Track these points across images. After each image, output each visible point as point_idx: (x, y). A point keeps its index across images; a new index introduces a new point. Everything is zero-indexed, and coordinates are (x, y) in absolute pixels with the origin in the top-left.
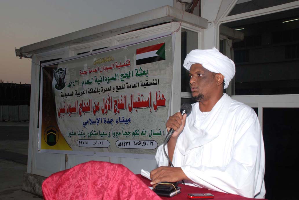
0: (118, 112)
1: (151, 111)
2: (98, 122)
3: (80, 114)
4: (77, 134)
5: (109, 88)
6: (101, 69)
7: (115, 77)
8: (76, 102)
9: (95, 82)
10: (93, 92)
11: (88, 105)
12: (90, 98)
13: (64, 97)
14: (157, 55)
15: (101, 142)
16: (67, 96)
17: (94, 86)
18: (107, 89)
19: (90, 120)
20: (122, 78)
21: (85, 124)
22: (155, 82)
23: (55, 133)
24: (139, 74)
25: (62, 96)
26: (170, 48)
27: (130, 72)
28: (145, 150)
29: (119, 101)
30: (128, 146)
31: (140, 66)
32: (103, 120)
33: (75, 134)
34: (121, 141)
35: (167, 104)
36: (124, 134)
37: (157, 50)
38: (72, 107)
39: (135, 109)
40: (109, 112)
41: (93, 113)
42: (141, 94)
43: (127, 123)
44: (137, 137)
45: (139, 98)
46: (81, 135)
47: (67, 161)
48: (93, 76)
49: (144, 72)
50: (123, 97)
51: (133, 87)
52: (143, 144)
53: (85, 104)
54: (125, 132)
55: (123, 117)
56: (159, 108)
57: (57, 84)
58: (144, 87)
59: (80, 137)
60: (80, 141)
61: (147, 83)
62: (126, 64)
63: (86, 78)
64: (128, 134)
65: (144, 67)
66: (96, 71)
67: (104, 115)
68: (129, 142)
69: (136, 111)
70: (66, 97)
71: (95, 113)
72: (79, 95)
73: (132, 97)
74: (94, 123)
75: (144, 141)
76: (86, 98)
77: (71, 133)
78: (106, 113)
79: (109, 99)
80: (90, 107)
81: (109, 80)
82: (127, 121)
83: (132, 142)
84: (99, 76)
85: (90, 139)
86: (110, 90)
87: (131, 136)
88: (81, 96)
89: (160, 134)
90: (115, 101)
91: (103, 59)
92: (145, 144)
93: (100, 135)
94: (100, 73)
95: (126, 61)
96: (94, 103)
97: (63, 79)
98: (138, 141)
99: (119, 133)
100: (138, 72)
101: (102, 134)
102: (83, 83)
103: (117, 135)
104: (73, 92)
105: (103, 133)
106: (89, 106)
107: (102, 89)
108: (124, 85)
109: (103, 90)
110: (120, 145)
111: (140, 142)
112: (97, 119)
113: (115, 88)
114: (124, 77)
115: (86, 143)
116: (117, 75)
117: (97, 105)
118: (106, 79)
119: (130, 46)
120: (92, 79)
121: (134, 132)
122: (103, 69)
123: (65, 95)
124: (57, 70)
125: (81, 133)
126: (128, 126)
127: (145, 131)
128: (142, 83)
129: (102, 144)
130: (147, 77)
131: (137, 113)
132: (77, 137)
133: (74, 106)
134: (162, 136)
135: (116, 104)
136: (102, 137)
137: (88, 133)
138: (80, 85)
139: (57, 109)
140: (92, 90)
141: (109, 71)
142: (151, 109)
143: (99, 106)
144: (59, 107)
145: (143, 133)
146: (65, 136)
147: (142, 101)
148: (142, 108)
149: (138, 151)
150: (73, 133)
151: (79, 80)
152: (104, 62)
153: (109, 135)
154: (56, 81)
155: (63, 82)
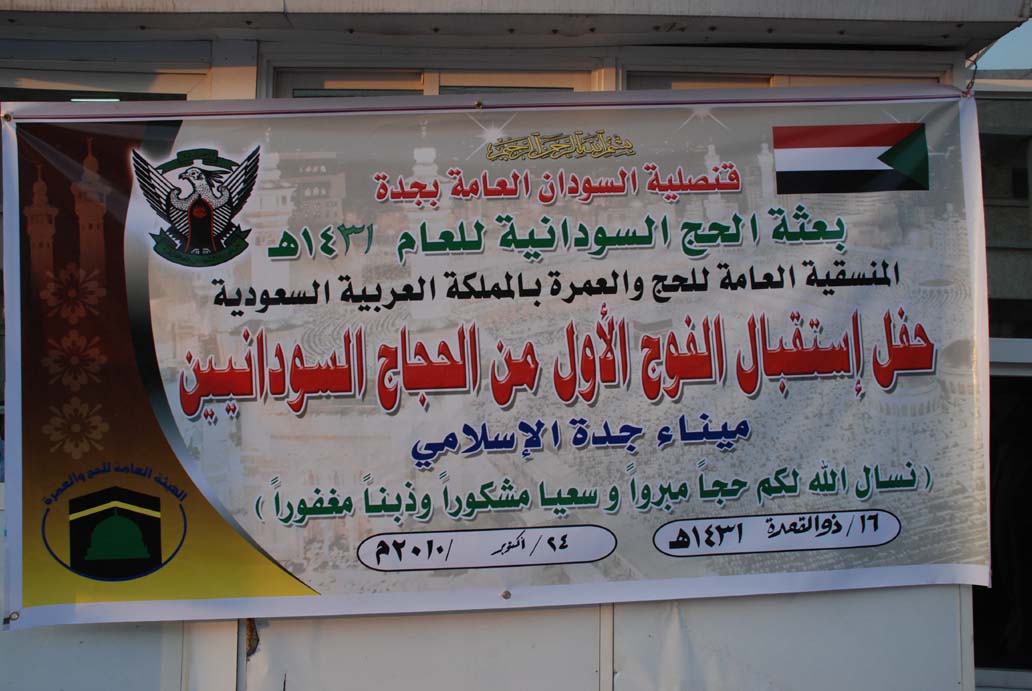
0: (672, 393)
1: (859, 390)
4: (358, 505)
5: (601, 282)
6: (545, 186)
7: (642, 233)
8: (352, 341)
9: (505, 242)
10: (484, 294)
11: (449, 356)
12: (462, 322)
13: (242, 307)
15: (552, 539)
16: (267, 301)
17: (494, 263)
18: (589, 282)
19: (468, 430)
20: (690, 242)
21: (426, 455)
22: (880, 275)
23: (157, 509)
24: (790, 230)
25: (222, 300)
27: (737, 220)
28: (835, 552)
29: (673, 340)
30: (731, 542)
31: (792, 201)
32: (568, 433)
33: (337, 507)
34: (688, 526)
35: (941, 363)
36: (704, 494)
38: (315, 359)
39: (778, 380)
40: (604, 392)
41: (488, 395)
42: (807, 317)
43: (730, 440)
44: (789, 501)
45: (798, 336)
46: (396, 508)
48: (486, 216)
49: (820, 225)
50: (700, 328)
51: (756, 286)
52: (824, 527)
53: (421, 350)
54: (716, 483)
55: (704, 417)
56: (900, 379)
57: (173, 230)
58: (828, 288)
59: (384, 523)
61: (843, 273)
62: (712, 180)
64: (733, 492)
65: (821, 207)
66: (506, 190)
67: (569, 406)
68: (740, 526)
69: (782, 389)
70: (259, 306)
71: (502, 394)
72: (373, 305)
73: (757, 328)
74: (508, 443)
75: (828, 516)
76: (433, 321)
77: (302, 502)
78: (587, 396)
79: (606, 329)
80: (469, 366)
81: (603, 241)
82: (732, 435)
84: (528, 216)
85: (467, 524)
86: (613, 290)
87: (750, 499)
89: (910, 483)
90: (649, 343)
91: (557, 138)
92: (834, 528)
93: (545, 502)
94: (537, 207)
95: (715, 170)
96: (500, 348)
97: (227, 211)
98: (795, 518)
99: (675, 489)
100: (784, 225)
101: (560, 500)
102: (408, 242)
103: (667, 496)
104: (316, 285)
105: (564, 495)
106: (457, 357)
107: (557, 283)
108: (705, 273)
109: (566, 285)
110: (682, 542)
111: (805, 522)
112: (524, 427)
113: (648, 285)
114: (700, 239)
115: (439, 550)
116: (656, 223)
117: (518, 357)
118: (581, 235)
119: (728, 107)
120: (479, 227)
121: (767, 481)
122: (557, 188)
123: (246, 295)
124: (173, 156)
125: (392, 501)
126: (736, 453)
127: (833, 474)
128: (815, 273)
129: (563, 547)
130: (840, 248)
131: (786, 397)
132: (355, 524)
133: (334, 359)
134: (923, 490)
135: (654, 355)
136: (563, 511)
137: (452, 497)
138: (385, 252)
139: (173, 371)
140: (476, 284)
141: (600, 200)
142: (859, 383)
143: (537, 364)
144: (195, 358)
145: (822, 482)
146: (248, 522)
147: (818, 348)
148: (812, 379)
149: (795, 560)
150: (326, 504)
151: (370, 228)
152: (569, 155)
153: (612, 503)
154: (159, 213)
155: (230, 225)
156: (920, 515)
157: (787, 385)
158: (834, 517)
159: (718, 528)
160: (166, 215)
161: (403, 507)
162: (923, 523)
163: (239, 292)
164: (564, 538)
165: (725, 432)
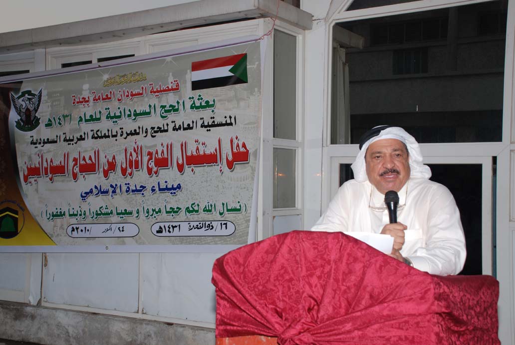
0: (156, 173)
1: (221, 171)
2: (114, 192)
3: (75, 176)
4: (67, 214)
5: (135, 130)
6: (119, 96)
7: (148, 110)
8: (66, 156)
9: (107, 118)
10: (101, 137)
11: (92, 161)
12: (95, 148)
13: (38, 145)
14: (231, 74)
15: (119, 228)
16: (45, 143)
17: (105, 126)
18: (131, 131)
19: (96, 187)
20: (163, 113)
21: (85, 196)
22: (229, 122)
23: (17, 215)
24: (196, 105)
25: (33, 143)
26: (257, 63)
27: (178, 103)
28: (211, 238)
29: (157, 153)
30: (176, 232)
31: (198, 92)
32: (124, 188)
33: (61, 215)
34: (162, 225)
35: (251, 158)
36: (167, 212)
37: (232, 66)
38: (56, 163)
39: (190, 167)
40: (135, 173)
41: (102, 174)
42: (201, 141)
43: (174, 191)
44: (196, 216)
45: (198, 149)
46: (76, 215)
47: (46, 265)
48: (102, 108)
49: (207, 102)
50: (166, 147)
51: (185, 129)
52: (207, 227)
53: (84, 159)
54: (171, 208)
55: (166, 182)
56: (236, 166)
57: (21, 119)
58: (208, 128)
59: (73, 220)
60: (73, 228)
61: (214, 122)
62: (170, 88)
63: (89, 110)
64: (177, 212)
65: (208, 94)
66: (108, 98)
67: (125, 178)
68: (179, 225)
69: (192, 170)
70: (42, 144)
71: (106, 174)
72: (71, 143)
73: (183, 146)
74: (107, 192)
75: (209, 223)
76: (87, 148)
77: (53, 213)
78: (130, 174)
79: (136, 149)
80: (97, 164)
81: (136, 115)
82: (175, 189)
83: (185, 226)
84: (114, 107)
85: (96, 222)
86: (138, 134)
87: (182, 215)
88: (76, 143)
89: (239, 210)
90: (150, 154)
91: (123, 76)
92: (211, 227)
93: (118, 214)
94: (117, 103)
95: (172, 83)
96: (106, 157)
97: (34, 112)
98: (198, 223)
99: (157, 210)
100: (194, 103)
101: (121, 213)
102: (81, 120)
103: (155, 212)
104: (57, 136)
105: (123, 211)
106: (94, 161)
107: (122, 132)
108: (167, 125)
109: (124, 133)
110: (160, 231)
111: (201, 225)
112: (112, 186)
114: (166, 111)
115: (88, 230)
116: (153, 106)
117: (110, 160)
118: (129, 113)
119: (178, 56)
120: (100, 112)
121: (188, 208)
122: (123, 95)
123: (39, 141)
124: (20, 94)
125: (76, 213)
126: (177, 197)
127: (211, 206)
128: (203, 123)
129: (123, 231)
130: (213, 111)
131: (194, 174)
132: (67, 219)
133: (61, 162)
134: (244, 213)
135: (150, 159)
136: (123, 217)
137: (91, 212)
138: (75, 123)
139: (21, 167)
140: (99, 134)
141: (135, 99)
142: (221, 167)
143: (116, 163)
144: (27, 163)
145: (207, 209)
146: (39, 219)
147: (205, 154)
148: (203, 166)
149: (197, 240)
150: (59, 214)
151: (71, 115)
152: (126, 82)
153: (137, 215)
154: (18, 114)
155: (35, 116)
156: (242, 224)
157: (194, 169)
158: (211, 223)
159: (172, 226)
160: (19, 114)
161: (79, 215)
162: (243, 227)
163: (37, 140)
164: (123, 228)
165: (173, 188)
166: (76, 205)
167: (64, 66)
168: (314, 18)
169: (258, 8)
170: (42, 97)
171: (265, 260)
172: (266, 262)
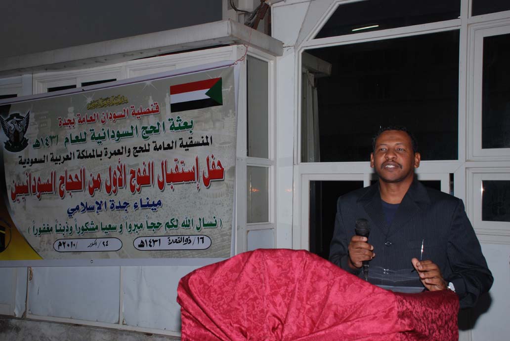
0: (138, 190)
1: (198, 188)
2: (99, 208)
3: (62, 194)
4: (54, 229)
5: (119, 150)
6: (103, 117)
7: (130, 131)
8: (53, 175)
9: (92, 138)
10: (87, 157)
11: (78, 179)
12: (81, 167)
13: (26, 165)
14: (208, 97)
15: (104, 242)
16: (32, 162)
17: (90, 146)
18: (115, 151)
19: (82, 204)
20: (144, 134)
21: (71, 212)
22: (205, 141)
23: (4, 231)
24: (176, 126)
25: (21, 163)
26: (231, 87)
27: (158, 124)
28: (189, 251)
29: (139, 171)
30: (156, 246)
31: (177, 114)
32: (109, 205)
33: (49, 230)
34: (144, 239)
35: (226, 176)
36: (148, 227)
37: (208, 90)
38: (44, 181)
39: (170, 184)
40: (119, 190)
41: (87, 192)
42: (180, 160)
43: (155, 207)
44: (175, 231)
45: (177, 167)
46: (63, 231)
47: (31, 279)
48: (87, 130)
49: (186, 123)
50: (147, 166)
51: (165, 149)
52: (186, 241)
53: (70, 177)
54: (152, 223)
55: (148, 199)
56: (212, 183)
57: (10, 141)
58: (187, 148)
59: (60, 236)
60: (60, 242)
61: (192, 142)
62: (151, 110)
63: (74, 131)
64: (157, 227)
65: (186, 116)
66: (92, 120)
67: (109, 195)
68: (160, 240)
69: (172, 188)
70: (30, 164)
71: (91, 192)
72: (58, 162)
73: (164, 165)
74: (92, 209)
75: (187, 237)
76: (74, 167)
77: (40, 228)
78: (115, 192)
79: (120, 168)
80: (83, 181)
81: (119, 135)
82: (156, 205)
83: (165, 240)
84: (98, 128)
85: (82, 237)
86: (122, 153)
87: (163, 230)
88: (63, 163)
89: (215, 225)
90: (133, 172)
91: (106, 99)
92: (189, 242)
93: (103, 229)
94: (101, 125)
95: (152, 105)
96: (91, 175)
97: (22, 133)
98: (177, 238)
99: (139, 226)
100: (173, 124)
101: (106, 229)
102: (67, 141)
103: (137, 227)
104: (44, 156)
105: (108, 227)
106: (80, 180)
107: (106, 152)
108: (149, 145)
109: (109, 153)
110: (142, 245)
111: (180, 239)
112: (97, 203)
113: (132, 150)
114: (147, 132)
115: (74, 245)
116: (135, 127)
117: (96, 178)
118: (113, 134)
119: (158, 81)
120: (85, 133)
121: (168, 223)
122: (106, 118)
123: (27, 161)
124: (9, 117)
125: (62, 228)
126: (158, 213)
127: (189, 221)
128: (182, 143)
129: (107, 245)
130: (191, 132)
131: (173, 191)
132: (54, 235)
133: (48, 181)
134: (219, 228)
135: (133, 177)
136: (107, 232)
137: (78, 227)
138: (61, 145)
139: (10, 186)
140: (85, 154)
141: (118, 121)
142: (198, 185)
143: (101, 181)
144: (15, 182)
145: (186, 224)
146: (26, 235)
147: (183, 172)
148: (182, 184)
149: (177, 254)
150: (46, 229)
151: (57, 136)
152: (109, 105)
153: (120, 230)
154: (7, 135)
155: (24, 138)
156: (218, 238)
157: (174, 186)
158: (189, 237)
159: (153, 240)
160: (8, 136)
161: (65, 230)
162: (219, 241)
163: (25, 160)
164: (107, 242)
165: (154, 205)
166: (63, 221)
167: (50, 90)
168: (284, 46)
169: (232, 36)
170: (30, 120)
171: (230, 279)
172: (231, 280)
